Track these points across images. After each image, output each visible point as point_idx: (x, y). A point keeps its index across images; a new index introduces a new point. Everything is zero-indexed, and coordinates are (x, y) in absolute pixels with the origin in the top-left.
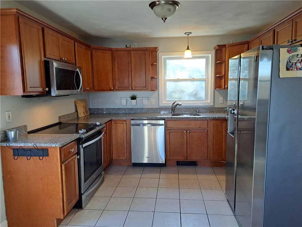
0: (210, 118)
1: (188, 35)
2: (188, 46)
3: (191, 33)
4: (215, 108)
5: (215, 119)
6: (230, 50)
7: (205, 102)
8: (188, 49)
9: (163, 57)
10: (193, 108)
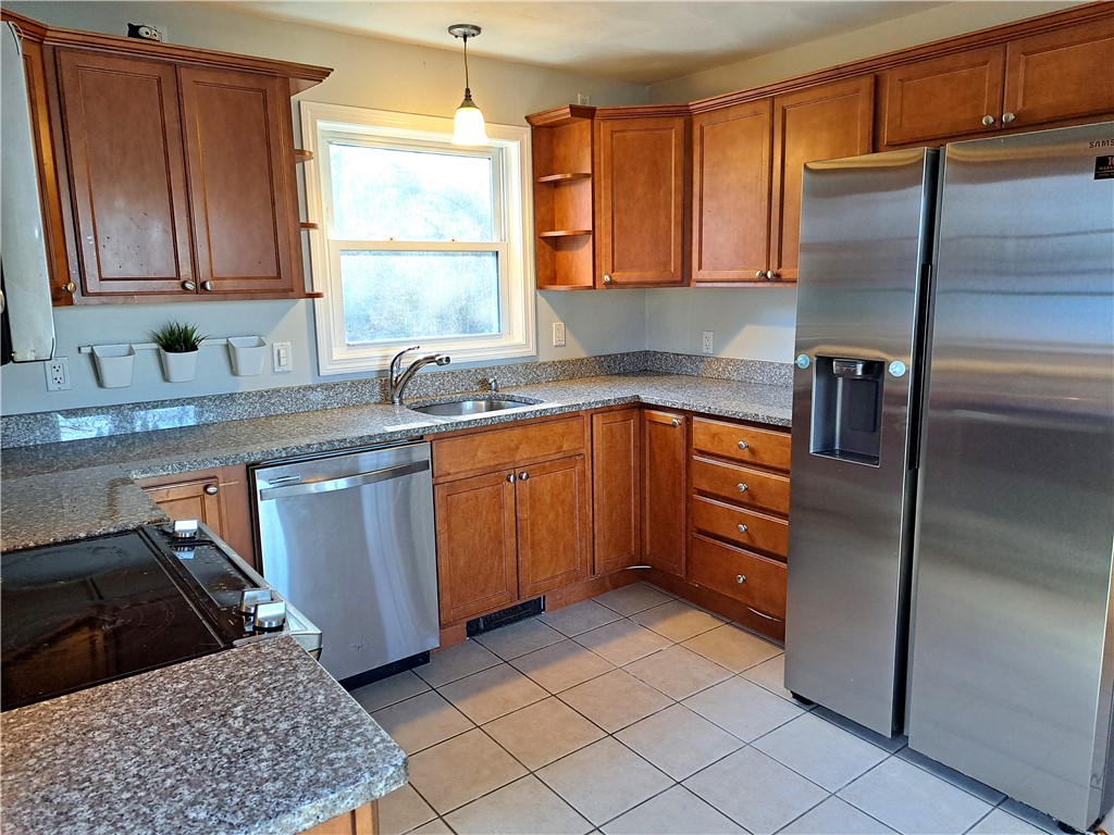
0: (593, 406)
1: (465, 37)
2: (468, 90)
3: (478, 29)
4: (544, 364)
5: (607, 409)
6: (613, 132)
7: (504, 342)
8: (468, 101)
9: (321, 124)
10: (469, 371)
